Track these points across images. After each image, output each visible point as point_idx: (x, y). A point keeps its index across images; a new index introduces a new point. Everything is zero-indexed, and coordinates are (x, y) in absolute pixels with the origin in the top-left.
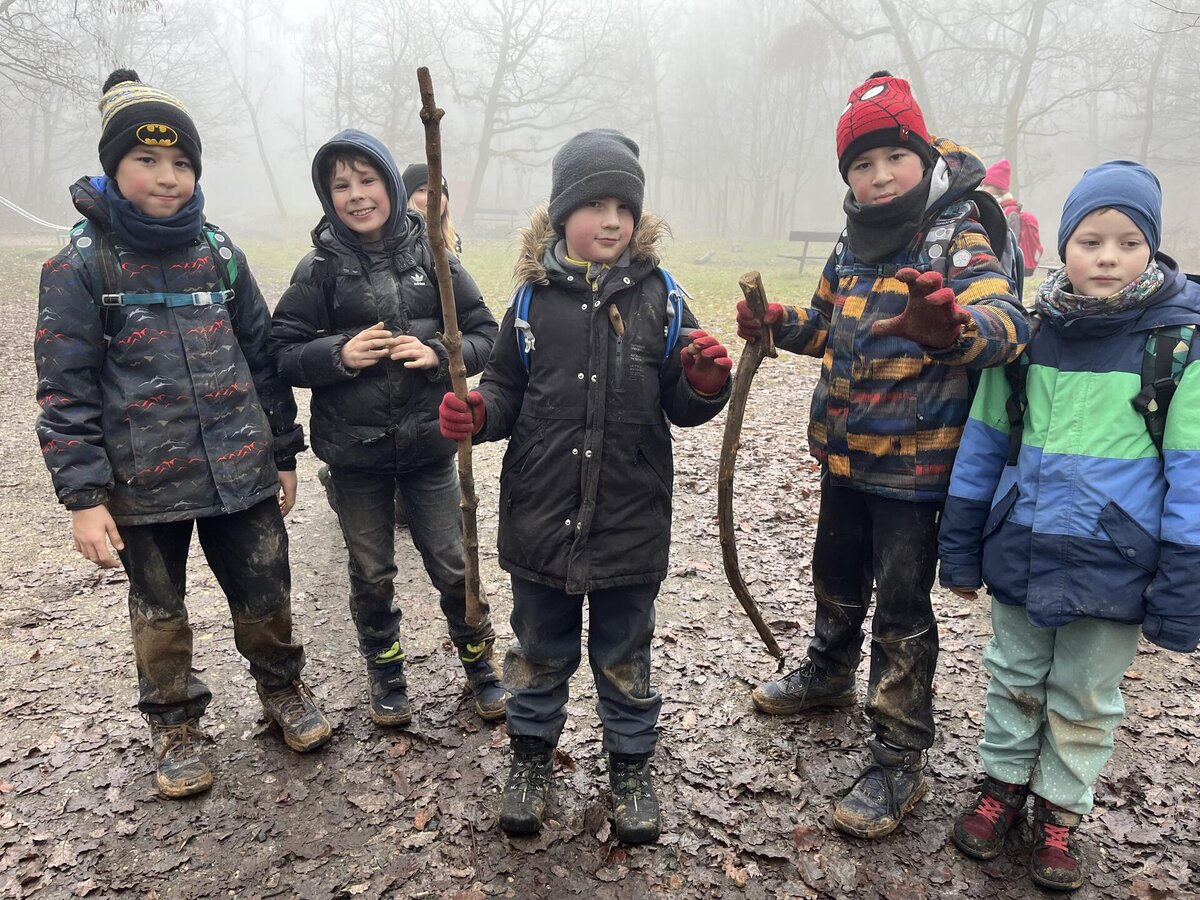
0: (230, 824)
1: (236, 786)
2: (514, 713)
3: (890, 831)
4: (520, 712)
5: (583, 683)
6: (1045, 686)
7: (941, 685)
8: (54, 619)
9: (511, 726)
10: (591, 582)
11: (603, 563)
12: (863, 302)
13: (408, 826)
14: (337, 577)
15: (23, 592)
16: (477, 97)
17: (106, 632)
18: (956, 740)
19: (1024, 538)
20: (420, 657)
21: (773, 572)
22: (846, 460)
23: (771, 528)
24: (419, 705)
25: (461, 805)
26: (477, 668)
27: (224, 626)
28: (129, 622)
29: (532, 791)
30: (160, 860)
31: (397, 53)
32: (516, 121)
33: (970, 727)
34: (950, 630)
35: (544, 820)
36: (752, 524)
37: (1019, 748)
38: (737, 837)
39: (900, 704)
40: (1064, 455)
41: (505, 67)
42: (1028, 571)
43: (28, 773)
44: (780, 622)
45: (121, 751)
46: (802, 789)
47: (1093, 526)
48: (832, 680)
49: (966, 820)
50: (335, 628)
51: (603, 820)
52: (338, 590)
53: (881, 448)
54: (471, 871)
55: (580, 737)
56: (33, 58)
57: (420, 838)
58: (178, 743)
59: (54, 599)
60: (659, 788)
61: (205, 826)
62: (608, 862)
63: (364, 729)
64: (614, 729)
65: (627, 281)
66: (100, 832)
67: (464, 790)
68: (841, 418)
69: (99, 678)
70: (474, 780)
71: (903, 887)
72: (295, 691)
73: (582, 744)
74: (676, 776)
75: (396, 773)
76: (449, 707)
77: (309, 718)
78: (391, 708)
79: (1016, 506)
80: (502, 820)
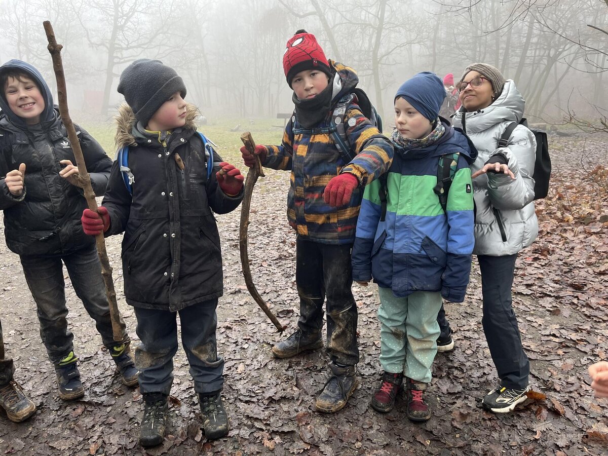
2: (143, 381)
3: (343, 407)
4: (147, 380)
5: (183, 358)
6: (405, 324)
7: (361, 330)
9: (142, 389)
10: (183, 303)
11: (188, 293)
12: (306, 148)
13: (86, 454)
14: (33, 319)
16: (102, 44)
18: (370, 357)
19: (390, 256)
20: (88, 358)
21: (279, 286)
22: (306, 226)
23: (277, 263)
24: (88, 385)
25: (117, 437)
26: (121, 359)
29: (157, 422)
32: (127, 58)
33: (376, 349)
34: (364, 303)
35: (165, 436)
36: (268, 262)
37: (397, 355)
38: (269, 425)
39: (342, 345)
40: (405, 216)
41: (117, 28)
42: (392, 271)
44: (284, 310)
46: (300, 394)
47: (419, 248)
48: (310, 336)
49: (377, 395)
50: (34, 348)
51: (197, 430)
52: (34, 326)
53: (321, 220)
55: (183, 387)
62: (202, 451)
63: (55, 404)
64: (199, 380)
65: (182, 140)
67: (118, 428)
68: (301, 207)
70: (124, 421)
71: (350, 434)
73: (184, 390)
74: (236, 399)
75: (77, 425)
76: (107, 383)
77: (21, 403)
78: (71, 390)
79: (386, 241)
80: (141, 441)
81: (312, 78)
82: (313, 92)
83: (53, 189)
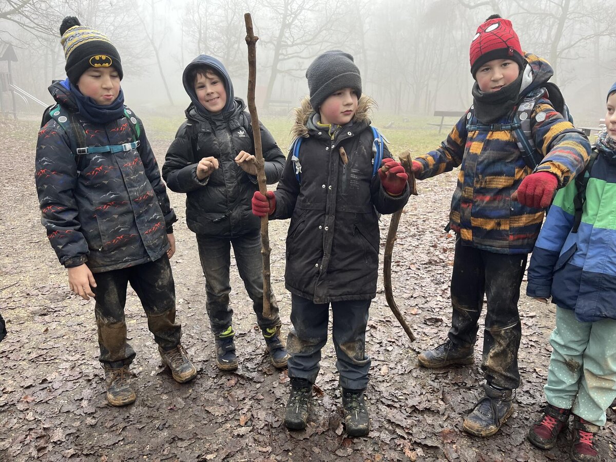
0: (144, 420)
1: (148, 400)
2: (292, 366)
3: (494, 433)
4: (296, 365)
5: (327, 349)
6: (583, 356)
8: (56, 311)
9: (290, 372)
10: (328, 297)
11: (334, 288)
12: (482, 145)
13: (236, 423)
14: (199, 291)
15: (40, 297)
16: (271, 42)
17: (82, 318)
18: (529, 384)
19: (578, 273)
20: (242, 334)
21: (428, 292)
22: (470, 231)
23: (427, 268)
24: (242, 359)
25: (264, 413)
26: (272, 341)
27: (142, 316)
28: (94, 313)
29: (301, 407)
30: (108, 439)
31: (230, 19)
32: (291, 54)
33: (537, 377)
35: (308, 422)
36: (416, 266)
37: (568, 389)
38: (411, 434)
39: (501, 364)
40: (605, 229)
41: (286, 26)
42: (578, 291)
43: (41, 392)
44: (432, 318)
45: (89, 381)
46: (446, 409)
48: (461, 350)
49: (535, 428)
50: (198, 318)
51: (339, 423)
52: (200, 298)
53: (490, 225)
54: (269, 449)
55: (326, 378)
56: (46, 24)
57: (243, 430)
58: (118, 378)
59: (56, 301)
60: (369, 407)
61: (131, 421)
62: (342, 446)
63: (213, 371)
64: (345, 375)
65: (350, 134)
66: (77, 424)
67: (265, 406)
68: (468, 209)
69: (78, 342)
70: (271, 400)
72: (178, 351)
73: (327, 382)
74: (378, 400)
75: (230, 395)
76: (257, 361)
77: (185, 365)
78: (228, 361)
79: (575, 256)
80: (286, 422)
81: (503, 68)
82: (501, 83)
83: (228, 175)
